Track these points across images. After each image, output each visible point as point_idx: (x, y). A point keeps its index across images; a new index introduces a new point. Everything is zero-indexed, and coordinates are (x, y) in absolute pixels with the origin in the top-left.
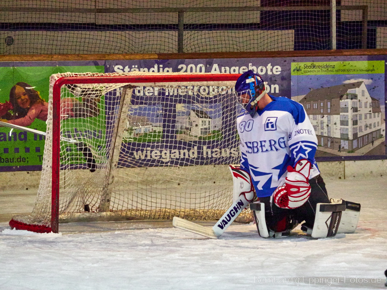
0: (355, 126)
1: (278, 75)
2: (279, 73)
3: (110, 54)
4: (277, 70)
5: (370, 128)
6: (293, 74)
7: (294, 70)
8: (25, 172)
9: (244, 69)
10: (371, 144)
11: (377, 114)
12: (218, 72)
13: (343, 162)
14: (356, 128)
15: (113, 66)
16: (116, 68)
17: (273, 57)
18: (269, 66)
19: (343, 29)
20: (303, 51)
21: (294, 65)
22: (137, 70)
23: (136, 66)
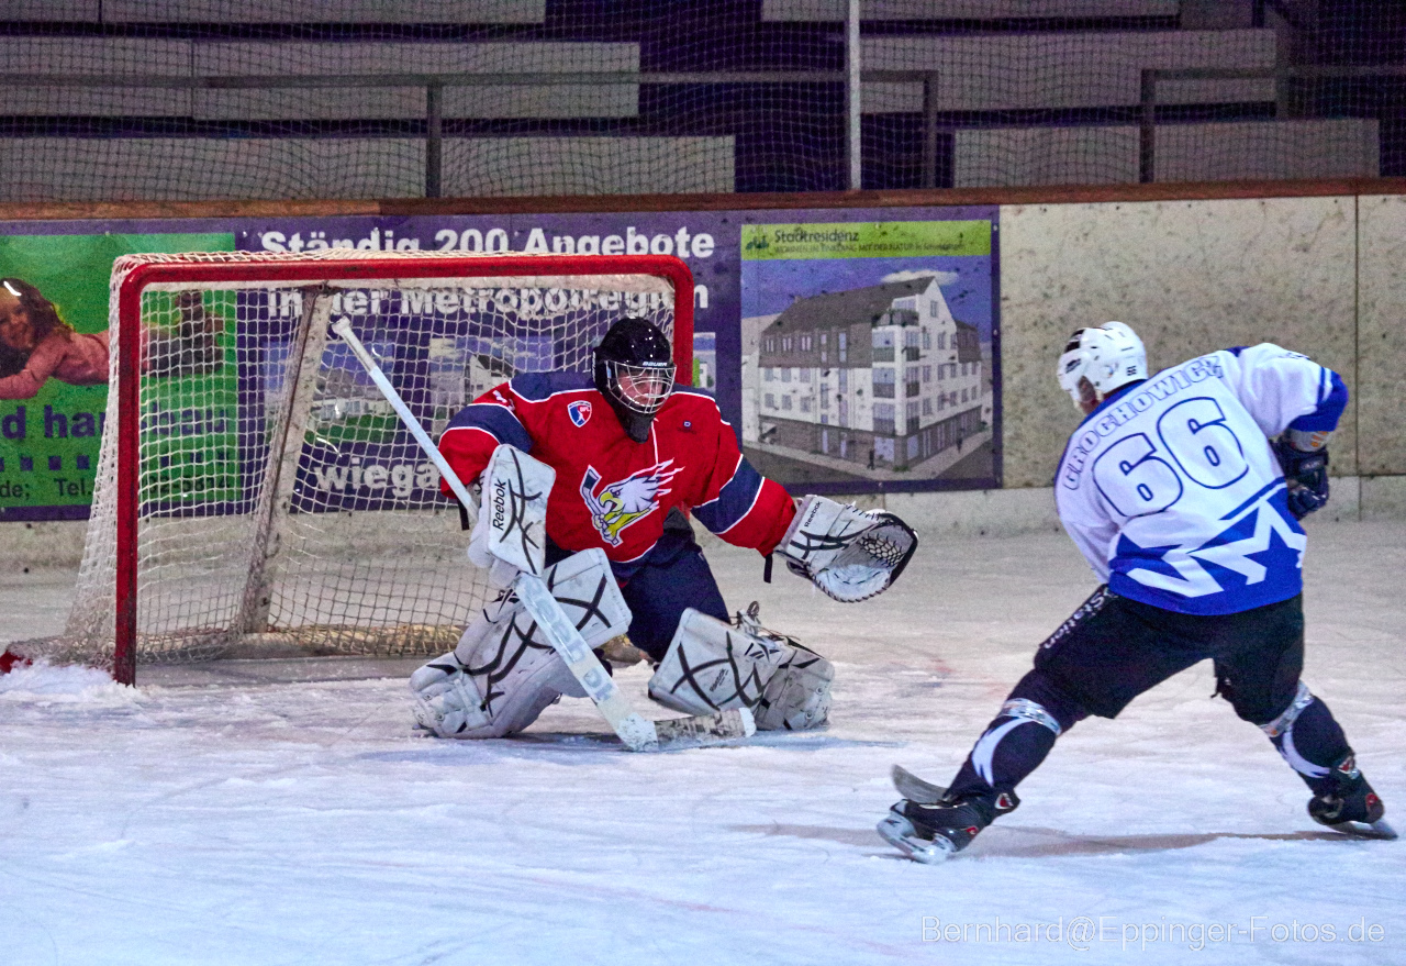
0: (913, 399)
1: (705, 260)
2: (708, 254)
3: (248, 202)
4: (704, 246)
5: (954, 403)
6: (746, 256)
7: (749, 246)
8: (20, 525)
9: (613, 243)
10: (956, 447)
11: (970, 365)
12: (543, 252)
13: (880, 497)
14: (917, 403)
15: (260, 234)
16: (266, 239)
17: (692, 209)
18: (682, 235)
19: (879, 133)
20: (773, 194)
21: (748, 232)
22: (324, 244)
23: (322, 235)
